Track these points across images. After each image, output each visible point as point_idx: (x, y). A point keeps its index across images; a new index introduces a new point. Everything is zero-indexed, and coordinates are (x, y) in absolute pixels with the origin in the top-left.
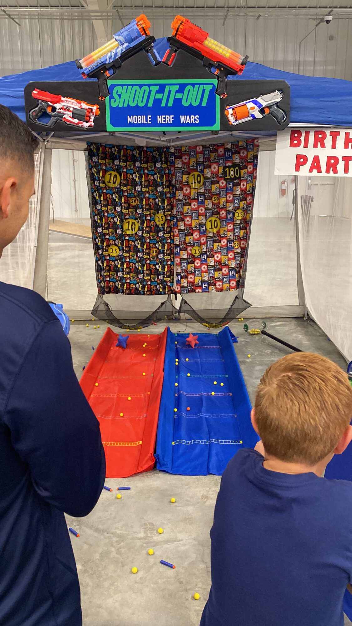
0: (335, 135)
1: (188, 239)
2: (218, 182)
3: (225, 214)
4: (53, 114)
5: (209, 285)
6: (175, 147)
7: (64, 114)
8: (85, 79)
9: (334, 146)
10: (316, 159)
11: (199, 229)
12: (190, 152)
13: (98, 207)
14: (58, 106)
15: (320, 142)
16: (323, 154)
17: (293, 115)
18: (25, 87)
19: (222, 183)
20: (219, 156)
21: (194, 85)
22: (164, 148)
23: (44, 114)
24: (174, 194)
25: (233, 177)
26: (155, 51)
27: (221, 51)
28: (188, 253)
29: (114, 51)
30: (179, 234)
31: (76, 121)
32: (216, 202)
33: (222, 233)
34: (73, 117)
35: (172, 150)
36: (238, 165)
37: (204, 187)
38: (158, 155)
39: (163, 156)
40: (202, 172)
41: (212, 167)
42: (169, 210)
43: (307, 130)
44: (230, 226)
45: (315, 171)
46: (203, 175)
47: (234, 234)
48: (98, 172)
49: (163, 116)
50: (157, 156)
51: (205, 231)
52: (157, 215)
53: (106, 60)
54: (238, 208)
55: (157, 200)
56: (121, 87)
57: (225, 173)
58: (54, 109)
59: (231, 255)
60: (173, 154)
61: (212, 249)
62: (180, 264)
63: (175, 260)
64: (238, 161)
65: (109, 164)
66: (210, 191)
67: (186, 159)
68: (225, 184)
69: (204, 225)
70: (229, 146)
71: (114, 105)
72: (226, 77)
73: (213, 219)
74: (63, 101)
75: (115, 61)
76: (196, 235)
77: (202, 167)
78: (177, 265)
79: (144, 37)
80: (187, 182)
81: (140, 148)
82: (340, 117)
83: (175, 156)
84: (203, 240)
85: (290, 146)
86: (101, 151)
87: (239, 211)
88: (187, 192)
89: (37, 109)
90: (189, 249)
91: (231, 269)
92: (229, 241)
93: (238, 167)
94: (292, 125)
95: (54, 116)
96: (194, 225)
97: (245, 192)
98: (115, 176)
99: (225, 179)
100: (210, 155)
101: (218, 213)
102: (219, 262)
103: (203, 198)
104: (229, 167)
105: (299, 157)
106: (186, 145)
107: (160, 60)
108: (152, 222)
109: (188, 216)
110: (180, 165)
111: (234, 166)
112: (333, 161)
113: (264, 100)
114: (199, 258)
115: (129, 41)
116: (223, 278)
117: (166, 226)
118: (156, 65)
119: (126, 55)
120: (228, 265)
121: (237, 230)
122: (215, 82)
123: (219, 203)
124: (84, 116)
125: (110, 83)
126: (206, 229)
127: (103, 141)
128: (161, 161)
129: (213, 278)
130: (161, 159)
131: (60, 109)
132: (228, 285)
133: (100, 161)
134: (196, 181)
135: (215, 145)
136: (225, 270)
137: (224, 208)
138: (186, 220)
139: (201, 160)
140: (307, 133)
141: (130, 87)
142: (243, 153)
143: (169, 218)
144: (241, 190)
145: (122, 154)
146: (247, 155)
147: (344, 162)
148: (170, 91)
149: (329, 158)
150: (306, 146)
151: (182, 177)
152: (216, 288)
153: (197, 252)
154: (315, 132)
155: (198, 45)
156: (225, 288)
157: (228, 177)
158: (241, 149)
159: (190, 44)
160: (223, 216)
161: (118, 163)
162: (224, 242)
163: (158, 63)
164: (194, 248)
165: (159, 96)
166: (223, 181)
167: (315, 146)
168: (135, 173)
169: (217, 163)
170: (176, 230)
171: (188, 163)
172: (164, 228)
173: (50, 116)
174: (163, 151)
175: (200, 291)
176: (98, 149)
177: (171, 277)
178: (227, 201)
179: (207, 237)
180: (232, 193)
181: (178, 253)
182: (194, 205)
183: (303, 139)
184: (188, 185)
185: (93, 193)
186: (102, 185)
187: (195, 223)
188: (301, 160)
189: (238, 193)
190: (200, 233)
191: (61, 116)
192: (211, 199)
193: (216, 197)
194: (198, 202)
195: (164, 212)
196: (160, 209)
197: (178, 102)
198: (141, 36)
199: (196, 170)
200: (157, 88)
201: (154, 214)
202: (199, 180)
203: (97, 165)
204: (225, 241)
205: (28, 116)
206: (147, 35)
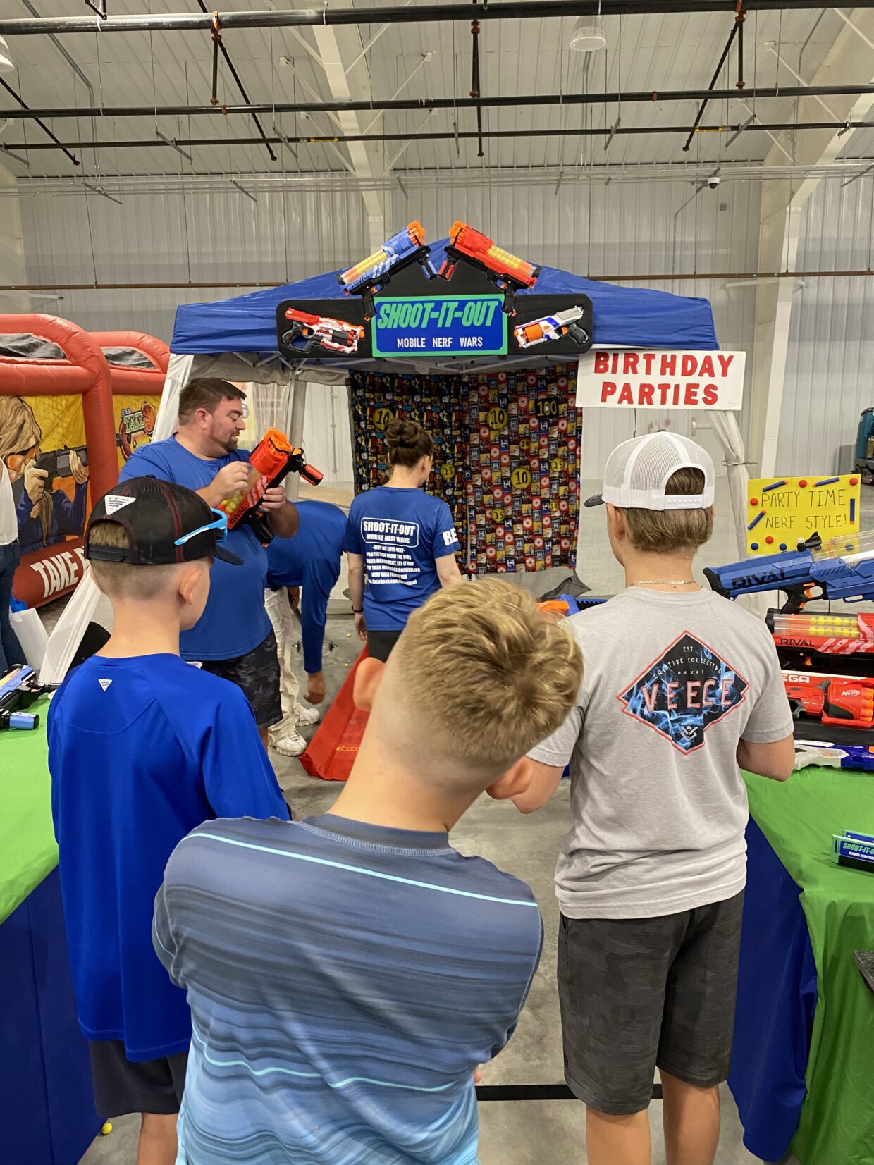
0: (649, 359)
1: (486, 498)
2: (527, 422)
3: (537, 465)
4: (310, 337)
5: (516, 562)
6: (469, 375)
7: (322, 337)
8: (347, 296)
9: (648, 371)
10: (627, 387)
11: (502, 485)
12: (489, 381)
13: (364, 456)
14: (315, 328)
15: (631, 366)
16: (636, 381)
17: (598, 336)
18: (277, 305)
19: (534, 422)
20: (529, 386)
21: (475, 301)
22: (452, 376)
23: (300, 338)
24: (468, 437)
25: (547, 414)
26: (430, 262)
27: (507, 261)
28: (486, 517)
29: (382, 264)
30: (474, 492)
31: (336, 345)
32: (525, 447)
33: (533, 489)
34: (333, 341)
35: (466, 379)
36: (555, 398)
37: (509, 428)
38: (446, 386)
39: (453, 387)
40: (506, 407)
41: (520, 401)
42: (460, 459)
43: (616, 352)
44: (545, 481)
45: (625, 402)
46: (507, 412)
47: (551, 491)
48: (364, 410)
49: (440, 339)
50: (444, 388)
51: (510, 488)
52: (444, 466)
53: (372, 275)
54: (556, 456)
55: (443, 446)
56: (389, 305)
57: (537, 409)
58: (311, 331)
59: (547, 521)
60: (465, 385)
61: (520, 513)
62: (476, 533)
63: (469, 527)
64: (554, 393)
65: (380, 399)
66: (517, 433)
67: (483, 390)
68: (537, 423)
69: (509, 479)
70: (543, 373)
71: (381, 326)
72: (515, 291)
73: (521, 471)
74: (321, 322)
75: (383, 275)
76: (498, 493)
77: (505, 402)
78: (471, 533)
79: (416, 247)
80: (486, 421)
81: (420, 377)
82: (655, 336)
83: (469, 387)
84: (508, 499)
85: (596, 372)
86: (368, 382)
87: (557, 460)
88: (485, 435)
89: (291, 331)
90: (488, 512)
91: (546, 541)
92: (544, 501)
93: (557, 401)
94: (595, 346)
95: (311, 340)
96: (494, 479)
97: (565, 435)
98: (387, 414)
99: (537, 417)
100: (516, 385)
101: (528, 463)
102: (530, 531)
103: (506, 443)
104: (543, 401)
105: (606, 385)
106: (485, 372)
107: (435, 273)
108: (437, 476)
109: (487, 467)
110: (475, 399)
111: (550, 399)
112: (647, 390)
113: (561, 318)
114: (502, 524)
115: (399, 252)
116: (536, 553)
117: (456, 481)
118: (431, 279)
119: (395, 268)
120: (542, 535)
121: (555, 486)
122: (502, 297)
123: (529, 449)
124: (346, 339)
125: (377, 300)
126: (511, 485)
127: (372, 369)
128: (450, 394)
129: (522, 552)
130: (449, 391)
131: (318, 331)
132: (543, 562)
133: (367, 395)
134: (497, 421)
135: (524, 371)
136: (539, 542)
137: (536, 456)
138: (484, 472)
139: (505, 392)
140: (616, 356)
141: (400, 305)
142: (562, 382)
143: (460, 470)
144: (560, 432)
145: (396, 385)
146: (567, 385)
147: (660, 391)
148: (447, 310)
149: (643, 386)
150: (614, 371)
151: (478, 415)
152: (526, 567)
153: (500, 516)
154: (626, 354)
155: (481, 255)
156: (538, 567)
157: (541, 414)
158: (560, 376)
159: (471, 255)
160: (535, 466)
161: (391, 398)
162: (536, 503)
163: (433, 276)
164: (496, 511)
165: (435, 315)
166: (534, 419)
167: (626, 371)
168: (413, 410)
169: (526, 395)
170: (470, 486)
171: (487, 396)
172: (453, 484)
173: (306, 340)
174: (453, 381)
175: (504, 570)
176: (364, 379)
177: (464, 551)
178: (540, 447)
179: (513, 496)
180: (547, 436)
181: (473, 518)
182: (495, 452)
183: (610, 363)
184: (487, 425)
185: (356, 438)
186: (369, 427)
187: (495, 477)
188: (608, 389)
189: (555, 435)
190: (503, 490)
191: (319, 339)
192: (518, 444)
193: (525, 440)
194: (500, 449)
195: (454, 462)
196: (448, 458)
197: (457, 321)
198: (413, 245)
199: (498, 405)
200: (432, 305)
201: (440, 465)
202: (501, 418)
203: (362, 400)
204: (539, 501)
205: (280, 340)
206: (420, 244)
